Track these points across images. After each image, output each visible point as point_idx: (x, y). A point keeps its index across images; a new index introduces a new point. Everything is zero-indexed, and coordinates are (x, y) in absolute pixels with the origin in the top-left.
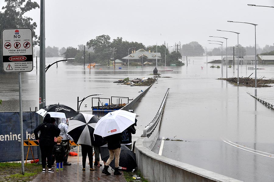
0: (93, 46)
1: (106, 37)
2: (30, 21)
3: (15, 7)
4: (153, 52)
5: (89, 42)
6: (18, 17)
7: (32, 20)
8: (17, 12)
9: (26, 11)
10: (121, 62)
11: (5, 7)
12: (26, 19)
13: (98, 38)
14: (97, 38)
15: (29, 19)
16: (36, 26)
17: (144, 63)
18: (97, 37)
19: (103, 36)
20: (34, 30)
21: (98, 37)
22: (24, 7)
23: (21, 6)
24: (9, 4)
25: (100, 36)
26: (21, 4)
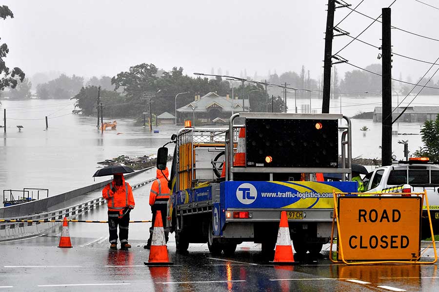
0: (123, 85)
1: (149, 68)
4: (237, 98)
5: (116, 77)
10: (172, 117)
13: (134, 70)
14: (132, 69)
16: (7, 52)
17: (214, 121)
18: (131, 67)
19: (143, 66)
20: (2, 58)
21: (135, 67)
25: (137, 67)
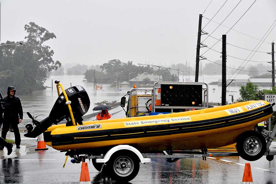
0: (105, 69)
1: (117, 61)
2: (49, 49)
3: (36, 37)
4: (157, 75)
5: (102, 65)
6: (38, 46)
7: (50, 48)
8: (37, 41)
9: (45, 41)
10: (128, 83)
11: (27, 37)
12: (45, 47)
15: (47, 47)
16: (53, 53)
17: (146, 85)
18: (109, 61)
19: (114, 60)
20: (51, 56)
22: (43, 37)
23: (40, 36)
24: (30, 35)
25: (112, 61)
26: (41, 34)
